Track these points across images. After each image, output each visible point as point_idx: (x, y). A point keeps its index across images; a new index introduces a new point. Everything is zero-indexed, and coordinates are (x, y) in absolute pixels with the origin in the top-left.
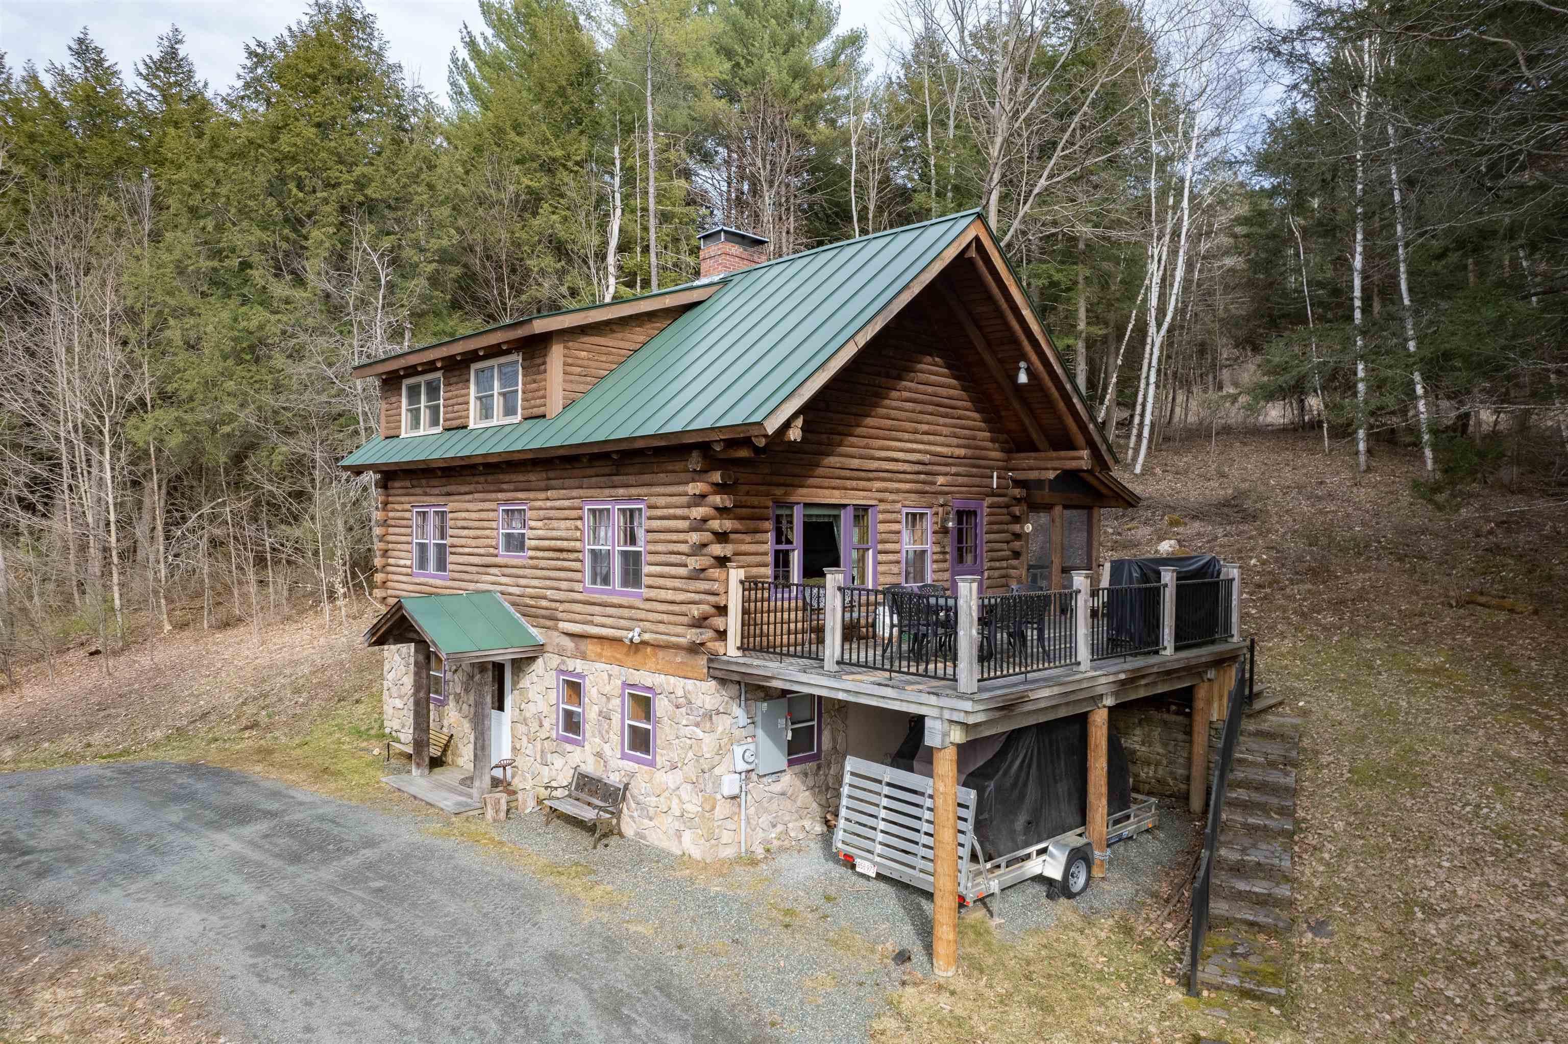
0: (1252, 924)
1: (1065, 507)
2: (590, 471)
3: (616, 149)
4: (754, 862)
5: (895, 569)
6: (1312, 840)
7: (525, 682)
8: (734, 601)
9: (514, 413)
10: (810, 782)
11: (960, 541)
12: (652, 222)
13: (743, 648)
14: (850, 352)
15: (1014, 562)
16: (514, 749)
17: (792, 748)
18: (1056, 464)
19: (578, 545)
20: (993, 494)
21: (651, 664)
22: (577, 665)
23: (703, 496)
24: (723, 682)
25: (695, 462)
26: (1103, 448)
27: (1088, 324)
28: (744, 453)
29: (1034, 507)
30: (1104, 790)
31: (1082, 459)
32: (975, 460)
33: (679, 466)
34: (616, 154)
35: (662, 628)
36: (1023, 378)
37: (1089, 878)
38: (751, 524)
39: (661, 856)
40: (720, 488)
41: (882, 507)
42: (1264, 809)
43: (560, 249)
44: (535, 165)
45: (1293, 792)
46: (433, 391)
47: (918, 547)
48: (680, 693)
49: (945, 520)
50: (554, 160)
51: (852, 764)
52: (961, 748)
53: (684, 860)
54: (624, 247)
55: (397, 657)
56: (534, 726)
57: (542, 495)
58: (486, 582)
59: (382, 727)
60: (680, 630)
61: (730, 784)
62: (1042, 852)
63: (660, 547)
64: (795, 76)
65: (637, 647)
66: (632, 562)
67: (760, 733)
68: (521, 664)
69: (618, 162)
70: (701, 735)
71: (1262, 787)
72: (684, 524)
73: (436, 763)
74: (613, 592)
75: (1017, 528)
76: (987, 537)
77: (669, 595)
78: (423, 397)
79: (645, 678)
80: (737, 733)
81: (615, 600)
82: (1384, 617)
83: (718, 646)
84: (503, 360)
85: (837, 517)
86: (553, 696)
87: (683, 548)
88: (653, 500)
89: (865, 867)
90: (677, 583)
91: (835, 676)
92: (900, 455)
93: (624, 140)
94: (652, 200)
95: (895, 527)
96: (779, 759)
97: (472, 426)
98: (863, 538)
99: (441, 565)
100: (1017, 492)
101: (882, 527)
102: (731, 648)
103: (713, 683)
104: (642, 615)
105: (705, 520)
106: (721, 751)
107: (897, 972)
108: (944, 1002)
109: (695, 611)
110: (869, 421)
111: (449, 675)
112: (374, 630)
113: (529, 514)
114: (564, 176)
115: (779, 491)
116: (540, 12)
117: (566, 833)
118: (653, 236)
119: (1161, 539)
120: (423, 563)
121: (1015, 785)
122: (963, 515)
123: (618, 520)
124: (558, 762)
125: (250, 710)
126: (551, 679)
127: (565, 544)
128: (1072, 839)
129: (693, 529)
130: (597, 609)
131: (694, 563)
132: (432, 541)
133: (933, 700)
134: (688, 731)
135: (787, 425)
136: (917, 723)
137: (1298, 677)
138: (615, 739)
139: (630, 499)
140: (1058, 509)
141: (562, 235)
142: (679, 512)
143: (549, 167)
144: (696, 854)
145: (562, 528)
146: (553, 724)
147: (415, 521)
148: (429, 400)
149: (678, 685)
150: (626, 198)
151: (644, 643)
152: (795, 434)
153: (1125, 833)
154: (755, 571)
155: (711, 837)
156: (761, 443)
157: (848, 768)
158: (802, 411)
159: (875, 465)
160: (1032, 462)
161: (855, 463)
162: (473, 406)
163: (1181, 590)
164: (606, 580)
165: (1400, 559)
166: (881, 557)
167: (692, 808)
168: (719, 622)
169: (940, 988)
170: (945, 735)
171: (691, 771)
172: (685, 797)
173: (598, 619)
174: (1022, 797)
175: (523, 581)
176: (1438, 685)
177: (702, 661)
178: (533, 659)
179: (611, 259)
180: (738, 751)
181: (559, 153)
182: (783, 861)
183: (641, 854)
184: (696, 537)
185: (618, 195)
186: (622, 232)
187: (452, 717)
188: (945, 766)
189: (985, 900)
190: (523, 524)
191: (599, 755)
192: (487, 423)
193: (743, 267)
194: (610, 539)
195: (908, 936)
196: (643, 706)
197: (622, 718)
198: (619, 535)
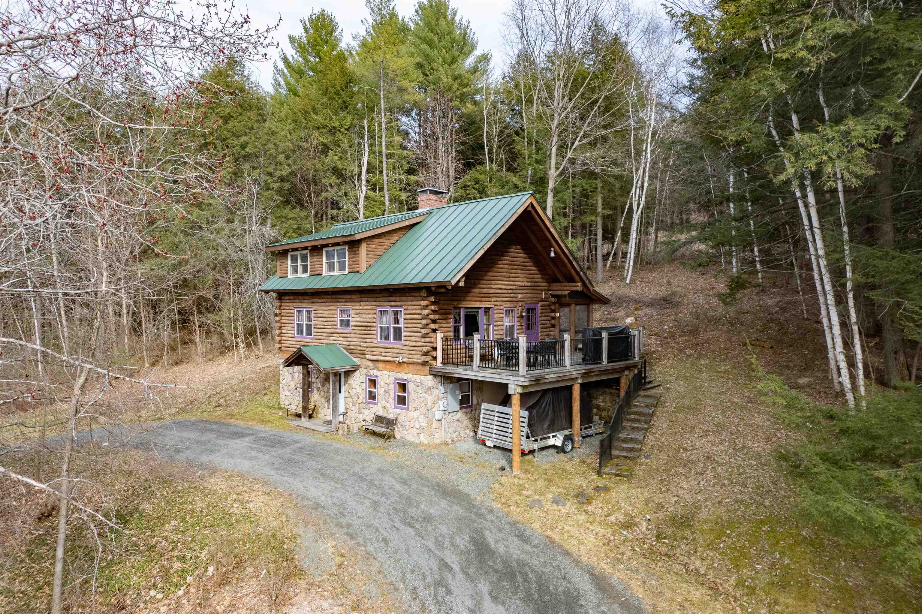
0: (626, 457)
1: (576, 305)
2: (380, 295)
3: (365, 121)
4: (447, 444)
5: (501, 332)
6: (654, 431)
7: (351, 380)
8: (439, 345)
9: (344, 269)
10: (468, 416)
11: (529, 320)
12: (384, 159)
13: (444, 363)
14: (482, 252)
15: (552, 329)
16: (346, 408)
17: (461, 402)
18: (568, 288)
19: (374, 324)
20: (543, 301)
21: (406, 370)
22: (374, 372)
23: (427, 306)
24: (435, 376)
25: (424, 293)
26: (587, 282)
27: (603, 209)
28: (443, 290)
29: (562, 305)
30: (579, 414)
31: (578, 287)
32: (534, 288)
33: (417, 294)
34: (366, 124)
35: (410, 356)
36: (552, 255)
37: (573, 447)
38: (445, 316)
39: (411, 444)
40: (433, 303)
41: (496, 308)
42: (639, 421)
43: (338, 173)
44: (325, 131)
45: (652, 415)
46: (304, 258)
47: (511, 324)
48: (418, 381)
49: (522, 312)
50: (334, 128)
51: (484, 405)
52: (521, 395)
53: (421, 444)
54: (368, 171)
55: (287, 373)
56: (355, 398)
57: (358, 304)
58: (332, 340)
59: (279, 404)
60: (418, 357)
61: (438, 415)
62: (554, 436)
63: (410, 325)
64: (455, 78)
65: (400, 364)
66: (398, 331)
67: (449, 396)
68: (348, 373)
69: (366, 128)
70: (426, 396)
71: (640, 414)
72: (420, 316)
73: (310, 417)
74: (390, 343)
75: (553, 315)
76: (540, 319)
77: (414, 344)
78: (299, 261)
79: (404, 376)
80: (441, 396)
81: (392, 346)
82: (713, 351)
83: (433, 362)
84: (338, 247)
85: (478, 312)
86: (364, 386)
87: (419, 325)
88: (407, 307)
89: (489, 443)
90: (417, 339)
91: (478, 371)
92: (503, 287)
93: (369, 116)
94: (384, 148)
95: (501, 316)
96: (457, 407)
97: (324, 274)
98: (488, 320)
99: (309, 333)
100: (553, 300)
101: (496, 316)
102: (438, 363)
103: (431, 377)
104: (403, 352)
105: (428, 315)
106: (434, 403)
107: (500, 473)
108: (516, 480)
109: (425, 349)
110: (490, 274)
111: (314, 380)
112: (286, 361)
113: (352, 312)
114: (339, 135)
115: (455, 303)
116: (321, 42)
117: (372, 438)
118: (384, 166)
119: (628, 317)
120: (300, 332)
121: (544, 411)
122: (530, 310)
123: (391, 315)
124: (367, 412)
125: (214, 399)
126: (363, 379)
127: (369, 324)
128: (567, 432)
129: (423, 319)
130: (383, 350)
131: (424, 331)
132: (304, 323)
133: (511, 378)
134: (422, 395)
135: (459, 281)
136: (505, 386)
137: (670, 376)
138: (391, 401)
139: (397, 306)
140: (573, 306)
141: (340, 166)
142: (417, 312)
143: (332, 131)
144: (426, 442)
145: (368, 318)
146: (364, 396)
147: (296, 314)
148: (302, 261)
149: (418, 378)
150: (371, 146)
151: (404, 362)
152: (462, 284)
153: (590, 433)
154: (446, 334)
155: (432, 435)
156: (450, 288)
157: (483, 407)
158: (465, 275)
159: (493, 291)
160: (559, 287)
161: (485, 291)
162: (325, 267)
163: (610, 340)
164: (386, 338)
165: (732, 325)
166: (495, 328)
167: (424, 425)
168: (433, 353)
169: (515, 477)
170: (515, 390)
171: (423, 410)
172: (421, 421)
173: (383, 354)
174: (547, 415)
175: (349, 339)
176: (722, 377)
177: (427, 368)
178: (354, 371)
179: (363, 177)
180: (441, 402)
181: (337, 124)
182: (458, 444)
183: (404, 444)
184: (424, 322)
185: (366, 145)
186: (369, 163)
187: (316, 397)
188: (516, 401)
189: (532, 452)
190: (349, 316)
191: (385, 408)
192: (331, 273)
193: (437, 205)
194: (388, 322)
195: (504, 463)
196: (403, 387)
197: (394, 392)
198: (392, 320)
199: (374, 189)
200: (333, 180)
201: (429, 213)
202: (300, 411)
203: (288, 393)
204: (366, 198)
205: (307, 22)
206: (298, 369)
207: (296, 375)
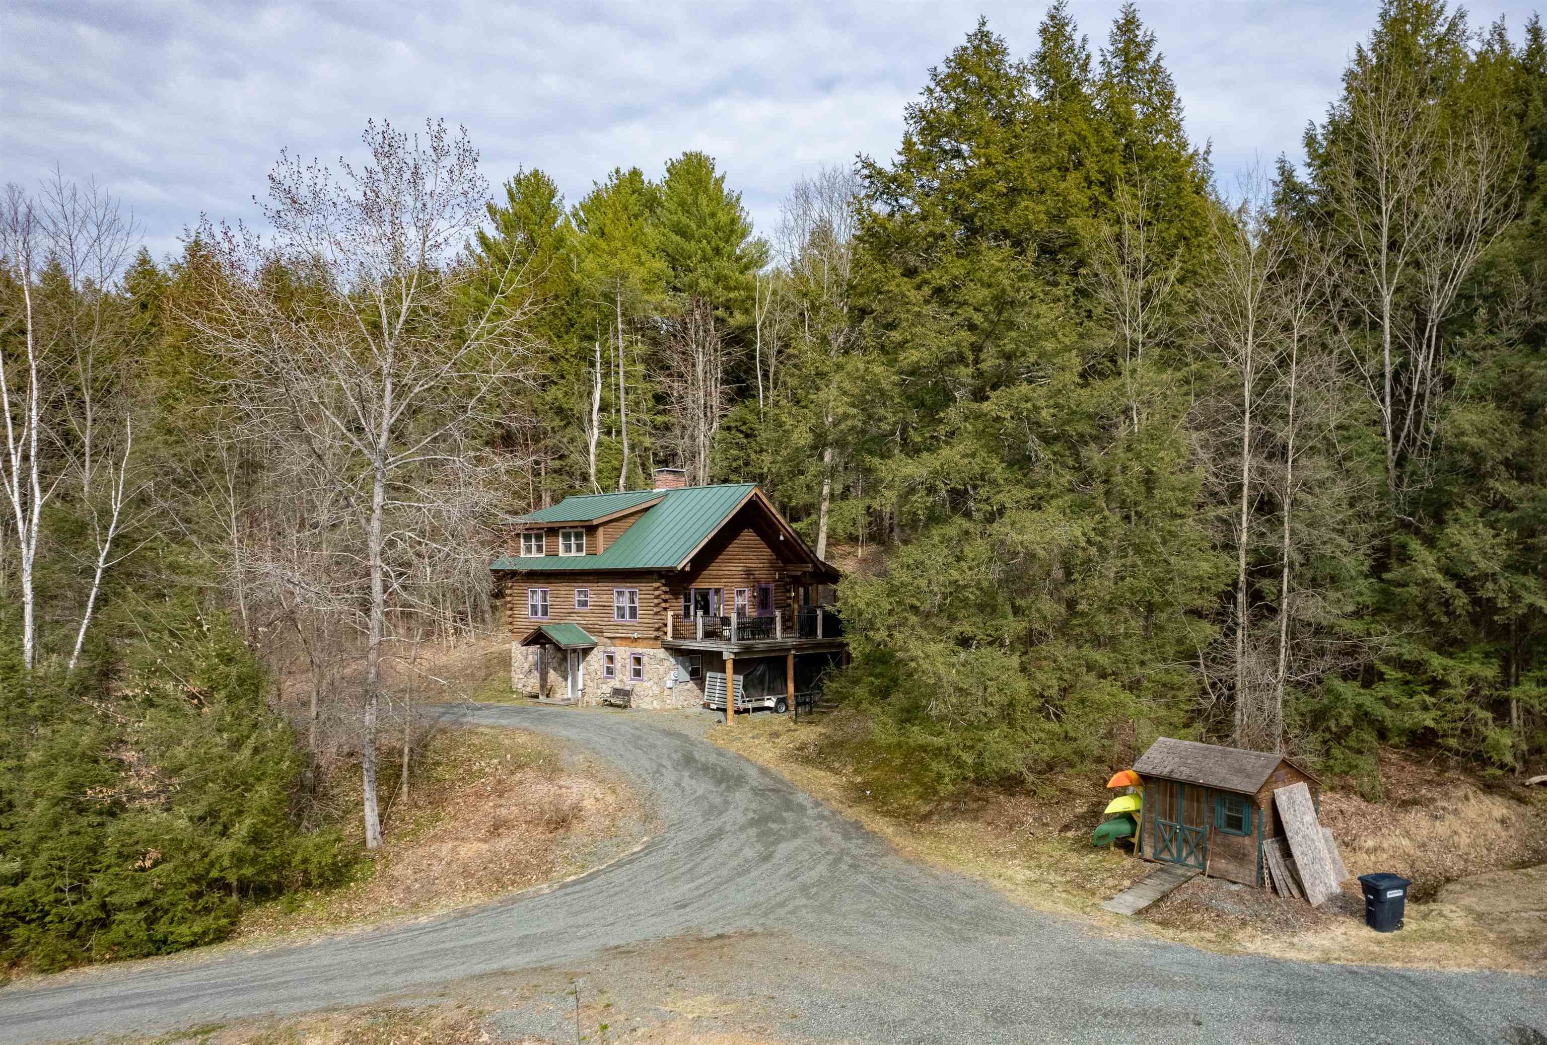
2: (615, 577)
3: (597, 345)
4: (677, 709)
5: (732, 611)
7: (589, 658)
8: (670, 622)
9: (581, 551)
10: (697, 683)
11: (763, 600)
12: (622, 395)
13: (674, 637)
15: (788, 608)
16: (585, 685)
17: (690, 671)
18: (801, 569)
19: (611, 604)
20: (777, 581)
21: (641, 645)
22: (612, 649)
23: (659, 587)
24: (666, 649)
25: (656, 576)
28: (671, 574)
30: (792, 682)
31: (810, 568)
32: (769, 568)
33: (650, 577)
34: (597, 348)
35: (645, 632)
36: (782, 538)
37: (786, 710)
38: (676, 596)
39: (645, 710)
40: (664, 585)
41: (727, 588)
43: (563, 413)
46: (539, 539)
47: (743, 604)
48: (651, 654)
49: (754, 592)
51: (708, 674)
52: (734, 660)
53: (655, 709)
54: (602, 409)
55: (519, 656)
56: (593, 675)
57: (594, 584)
58: (569, 619)
60: (651, 632)
61: (669, 684)
62: (768, 699)
63: (643, 605)
65: (635, 640)
66: (633, 612)
67: (680, 667)
68: (586, 651)
69: (598, 354)
70: (659, 667)
72: (653, 596)
73: (548, 696)
74: (627, 621)
75: (787, 594)
76: (774, 598)
77: (647, 621)
78: (533, 541)
79: (639, 650)
80: (672, 667)
81: (628, 624)
83: (665, 637)
84: (576, 530)
85: (708, 593)
86: (601, 662)
87: (652, 605)
88: (641, 588)
89: (712, 706)
90: (650, 617)
91: (700, 643)
92: (733, 568)
93: (602, 337)
94: (622, 380)
95: (732, 596)
96: (688, 677)
97: (560, 555)
98: (719, 600)
99: (545, 613)
100: (787, 580)
101: (726, 596)
102: (669, 637)
103: (663, 650)
104: (638, 628)
105: (659, 595)
106: (666, 673)
107: (716, 724)
109: (657, 626)
110: (720, 557)
111: (550, 660)
112: (526, 638)
113: (589, 592)
114: (564, 364)
115: (684, 585)
116: (534, 217)
117: (611, 709)
118: (623, 403)
120: (535, 612)
121: (759, 677)
122: (764, 590)
123: (627, 595)
124: (604, 686)
126: (601, 656)
127: (606, 604)
128: (781, 696)
129: (655, 598)
130: (620, 628)
131: (656, 609)
132: (539, 603)
133: (725, 646)
134: (654, 667)
135: (685, 567)
136: (720, 654)
138: (628, 674)
139: (632, 587)
140: (815, 585)
141: (565, 405)
142: (650, 593)
144: (658, 707)
145: (605, 597)
146: (601, 672)
147: (530, 594)
148: (536, 542)
149: (651, 651)
150: (606, 375)
151: (638, 638)
152: (688, 569)
154: (677, 612)
155: (663, 701)
156: (678, 572)
158: (691, 561)
159: (723, 573)
160: (792, 568)
161: (714, 573)
162: (561, 547)
164: (623, 617)
166: (727, 607)
167: (656, 693)
168: (664, 629)
169: (728, 727)
170: (729, 657)
171: (656, 680)
172: (654, 689)
173: (620, 631)
174: (763, 681)
175: (587, 619)
177: (660, 642)
178: (592, 649)
179: (595, 416)
180: (672, 673)
181: (561, 349)
182: (687, 709)
183: (638, 709)
184: (656, 601)
185: (599, 375)
186: (601, 399)
187: (552, 675)
188: (729, 666)
189: (746, 711)
190: (586, 596)
191: (621, 681)
192: (568, 555)
193: (673, 485)
194: (625, 602)
195: (723, 719)
196: (638, 661)
197: (631, 665)
198: (628, 600)
199: (609, 433)
200: (557, 423)
201: (666, 495)
202: (537, 689)
203: (521, 676)
204: (599, 444)
205: (513, 185)
206: (535, 648)
207: (530, 657)
